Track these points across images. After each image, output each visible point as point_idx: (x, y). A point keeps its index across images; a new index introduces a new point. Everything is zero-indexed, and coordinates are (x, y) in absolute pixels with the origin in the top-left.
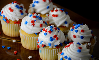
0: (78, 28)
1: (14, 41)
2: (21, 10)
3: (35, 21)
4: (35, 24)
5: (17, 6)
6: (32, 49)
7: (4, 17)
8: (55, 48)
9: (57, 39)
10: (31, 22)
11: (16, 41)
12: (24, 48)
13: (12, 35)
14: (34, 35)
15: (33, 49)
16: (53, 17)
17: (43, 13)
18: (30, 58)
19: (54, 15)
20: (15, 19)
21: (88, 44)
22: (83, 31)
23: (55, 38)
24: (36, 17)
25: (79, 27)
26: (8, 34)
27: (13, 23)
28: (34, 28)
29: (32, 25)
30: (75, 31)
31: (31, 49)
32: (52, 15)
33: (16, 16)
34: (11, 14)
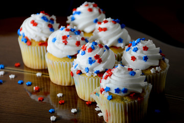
0: (138, 44)
1: (39, 74)
2: (50, 23)
3: (68, 36)
4: (68, 41)
5: (43, 18)
6: (65, 84)
7: (24, 36)
8: (96, 76)
9: (100, 61)
10: (61, 38)
11: (43, 75)
12: (53, 83)
13: (36, 66)
14: (67, 59)
15: (67, 85)
16: (100, 31)
17: (88, 30)
18: (60, 97)
19: (101, 29)
20: (40, 37)
21: (155, 69)
22: (145, 48)
23: (97, 60)
24: (71, 30)
25: (138, 42)
26: (31, 65)
27: (37, 45)
28: (66, 47)
29: (64, 42)
30: (133, 50)
31: (63, 85)
32: (99, 29)
33: (42, 32)
34: (34, 30)
